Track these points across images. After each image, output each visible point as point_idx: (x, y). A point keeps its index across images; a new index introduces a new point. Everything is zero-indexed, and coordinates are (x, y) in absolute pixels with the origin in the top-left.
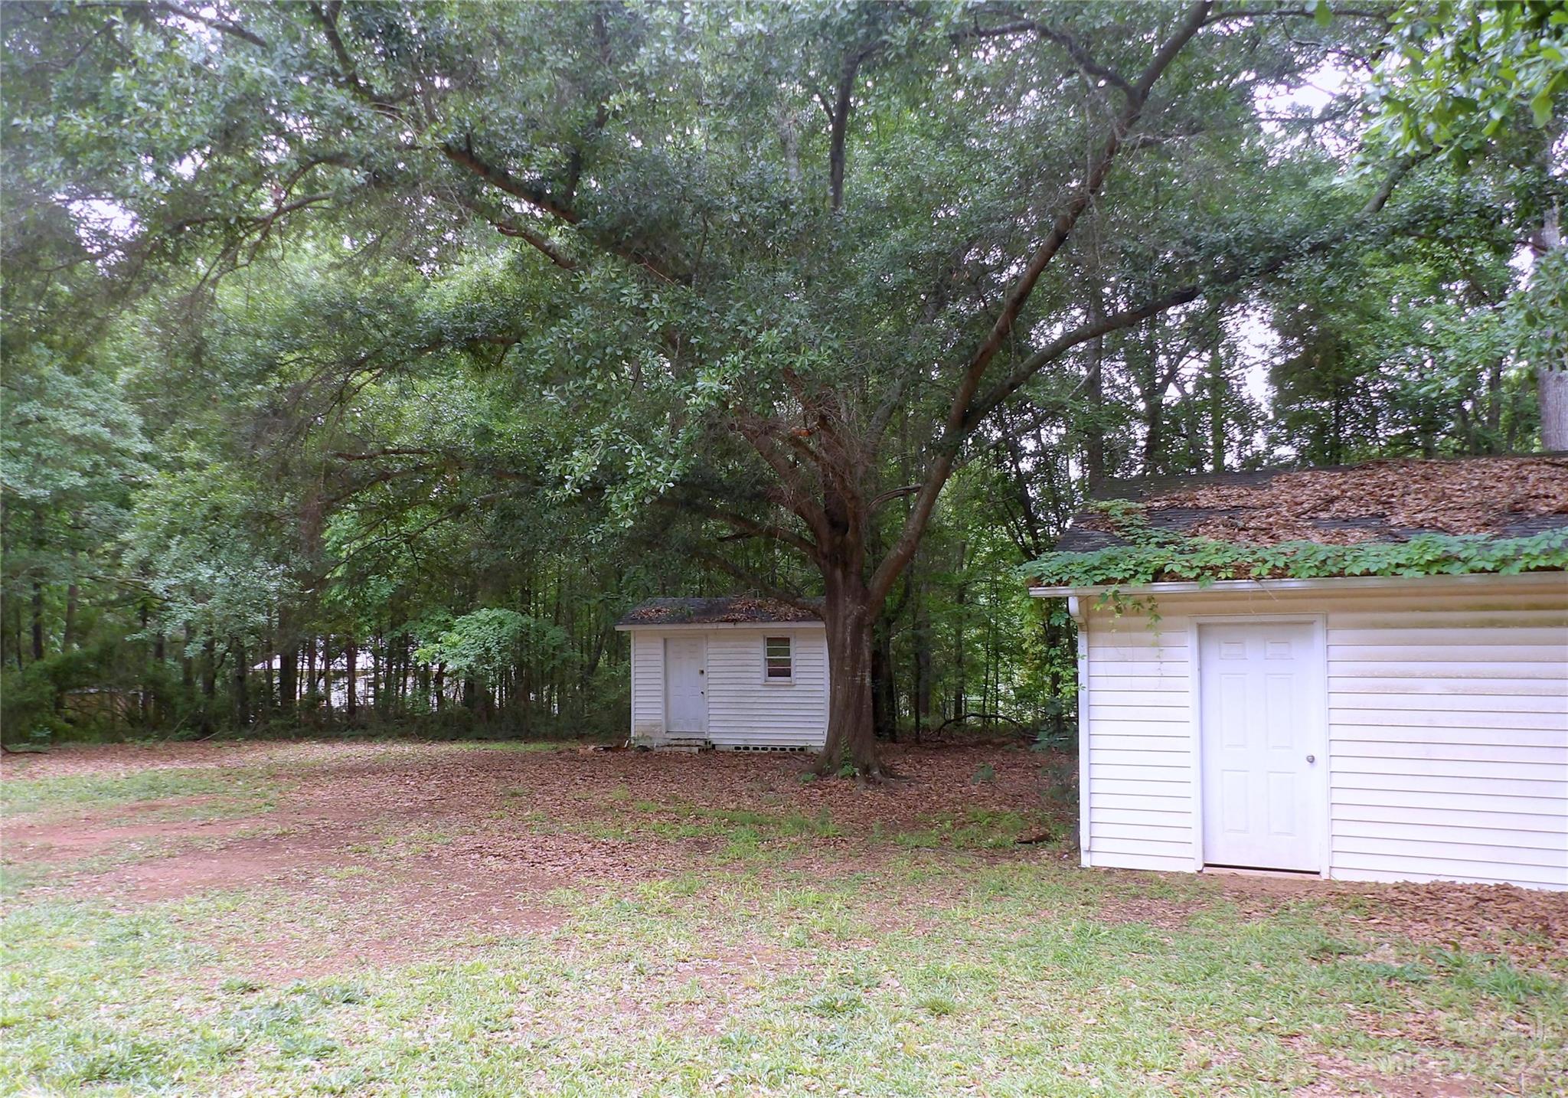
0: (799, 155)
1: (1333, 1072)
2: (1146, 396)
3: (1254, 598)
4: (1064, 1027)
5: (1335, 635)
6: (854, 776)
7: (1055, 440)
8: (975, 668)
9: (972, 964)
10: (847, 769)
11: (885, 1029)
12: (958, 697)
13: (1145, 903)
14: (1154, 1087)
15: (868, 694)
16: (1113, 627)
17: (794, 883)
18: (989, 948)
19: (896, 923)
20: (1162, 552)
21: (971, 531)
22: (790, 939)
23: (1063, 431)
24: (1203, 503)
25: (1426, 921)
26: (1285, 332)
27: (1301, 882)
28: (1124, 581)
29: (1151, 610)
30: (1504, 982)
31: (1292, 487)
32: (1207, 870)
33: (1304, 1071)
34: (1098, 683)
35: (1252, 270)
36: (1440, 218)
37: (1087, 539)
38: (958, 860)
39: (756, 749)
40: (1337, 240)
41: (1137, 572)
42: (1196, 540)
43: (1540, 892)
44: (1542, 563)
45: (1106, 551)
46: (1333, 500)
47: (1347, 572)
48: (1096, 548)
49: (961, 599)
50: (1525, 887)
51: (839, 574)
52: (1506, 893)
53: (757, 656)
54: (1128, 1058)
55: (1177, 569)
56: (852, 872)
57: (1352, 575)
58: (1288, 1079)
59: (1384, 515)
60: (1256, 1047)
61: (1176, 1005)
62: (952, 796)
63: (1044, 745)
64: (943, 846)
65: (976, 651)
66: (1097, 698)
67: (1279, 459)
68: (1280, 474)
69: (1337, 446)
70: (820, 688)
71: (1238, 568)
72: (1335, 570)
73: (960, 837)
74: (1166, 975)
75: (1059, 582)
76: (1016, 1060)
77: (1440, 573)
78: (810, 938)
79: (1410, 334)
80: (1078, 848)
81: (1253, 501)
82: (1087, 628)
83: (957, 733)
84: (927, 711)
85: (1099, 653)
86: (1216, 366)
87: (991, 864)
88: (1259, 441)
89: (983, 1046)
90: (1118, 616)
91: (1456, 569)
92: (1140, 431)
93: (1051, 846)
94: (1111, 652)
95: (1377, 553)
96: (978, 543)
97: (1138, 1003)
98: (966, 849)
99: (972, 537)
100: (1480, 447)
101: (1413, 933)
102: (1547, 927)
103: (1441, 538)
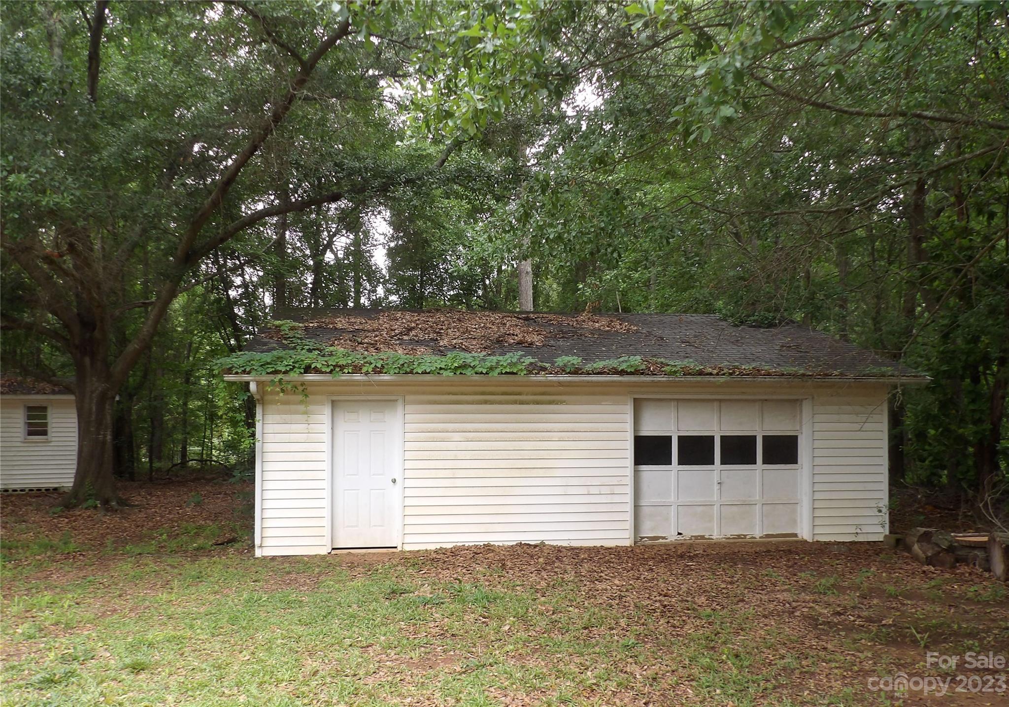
0: (62, 47)
1: (388, 663)
2: (313, 256)
3: (364, 385)
4: (227, 665)
5: (409, 408)
6: (96, 507)
7: (255, 279)
8: (197, 428)
9: (169, 631)
10: (90, 502)
11: (93, 689)
12: (184, 449)
13: (294, 576)
14: (280, 693)
15: (109, 447)
16: (278, 401)
17: (34, 591)
18: (183, 619)
19: (115, 610)
20: (310, 355)
21: (196, 335)
22: (23, 634)
23: (261, 274)
24: (339, 326)
25: (448, 569)
26: (396, 229)
27: (386, 554)
28: (286, 372)
29: (304, 392)
30: (480, 597)
31: (391, 320)
32: (334, 552)
33: (372, 666)
34: (269, 437)
35: (373, 188)
36: (470, 178)
37: (265, 344)
38: (170, 561)
39: (15, 491)
40: (419, 179)
41: (294, 367)
42: (332, 348)
43: (503, 546)
44: (508, 370)
45: (275, 353)
46: (411, 329)
47: (415, 371)
48: (269, 351)
49: (187, 381)
50: (497, 544)
51: (87, 360)
52: (488, 548)
53: (19, 420)
54: (267, 678)
55: (319, 366)
56: (85, 577)
57: (417, 373)
58: (362, 672)
59: (437, 340)
60: (347, 657)
61: (303, 638)
62: (171, 516)
63: (237, 478)
64: (159, 552)
65: (197, 417)
66: (268, 447)
67: (390, 303)
68: (384, 312)
69: (422, 297)
70: (73, 444)
71: (355, 366)
72: (408, 370)
73: (173, 544)
74: (300, 621)
75: (244, 372)
76: (190, 693)
77: (461, 373)
78: (41, 630)
79: (459, 238)
80: (254, 546)
81: (367, 327)
82: (263, 402)
83: (183, 473)
84: (160, 459)
85: (270, 418)
86: (357, 243)
87: (193, 561)
88: (380, 291)
89: (167, 688)
90: (281, 394)
91: (469, 372)
92: (309, 278)
93: (236, 546)
94: (277, 417)
95: (429, 360)
96: (201, 343)
97: (279, 641)
98: (176, 552)
99: (197, 339)
100: (491, 305)
101: (441, 576)
102: (504, 565)
103: (463, 354)
